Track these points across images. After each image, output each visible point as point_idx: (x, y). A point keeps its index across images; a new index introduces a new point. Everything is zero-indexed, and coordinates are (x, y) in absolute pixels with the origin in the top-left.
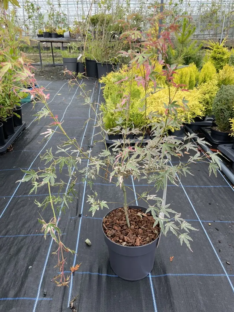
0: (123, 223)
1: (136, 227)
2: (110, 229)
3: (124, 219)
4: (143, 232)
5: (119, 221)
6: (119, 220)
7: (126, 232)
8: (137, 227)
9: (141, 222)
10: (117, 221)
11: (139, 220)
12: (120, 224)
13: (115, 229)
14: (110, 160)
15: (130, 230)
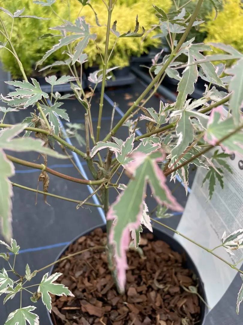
0: (105, 286)
1: (140, 289)
2: (75, 317)
3: (102, 271)
4: (164, 300)
5: (89, 280)
6: (92, 278)
7: (119, 314)
8: (144, 288)
9: (144, 268)
10: (87, 284)
11: (139, 263)
12: (97, 290)
13: (87, 315)
14: (47, 117)
15: (131, 306)
